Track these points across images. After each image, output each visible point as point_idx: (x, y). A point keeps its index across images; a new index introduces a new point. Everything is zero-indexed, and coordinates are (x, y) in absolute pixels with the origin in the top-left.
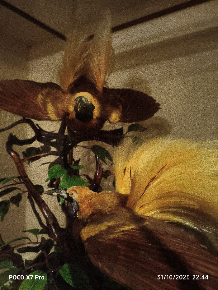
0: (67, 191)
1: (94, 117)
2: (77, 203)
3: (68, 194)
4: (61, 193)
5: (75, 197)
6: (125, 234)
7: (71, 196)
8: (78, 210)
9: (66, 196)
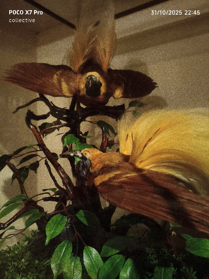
0: (82, 152)
1: (102, 93)
2: (90, 161)
3: (82, 154)
4: (77, 154)
5: (88, 156)
6: (128, 179)
7: (85, 155)
8: (91, 166)
9: (80, 155)
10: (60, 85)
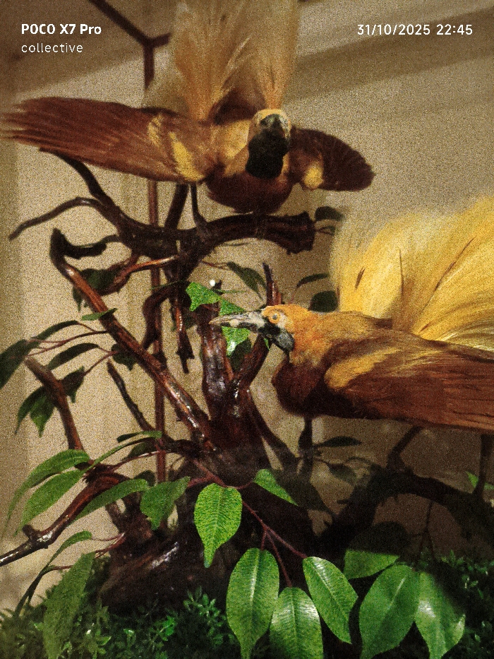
0: (264, 313)
1: (283, 170)
2: (290, 335)
4: (249, 319)
7: (273, 322)
9: (261, 323)
10: (170, 151)
